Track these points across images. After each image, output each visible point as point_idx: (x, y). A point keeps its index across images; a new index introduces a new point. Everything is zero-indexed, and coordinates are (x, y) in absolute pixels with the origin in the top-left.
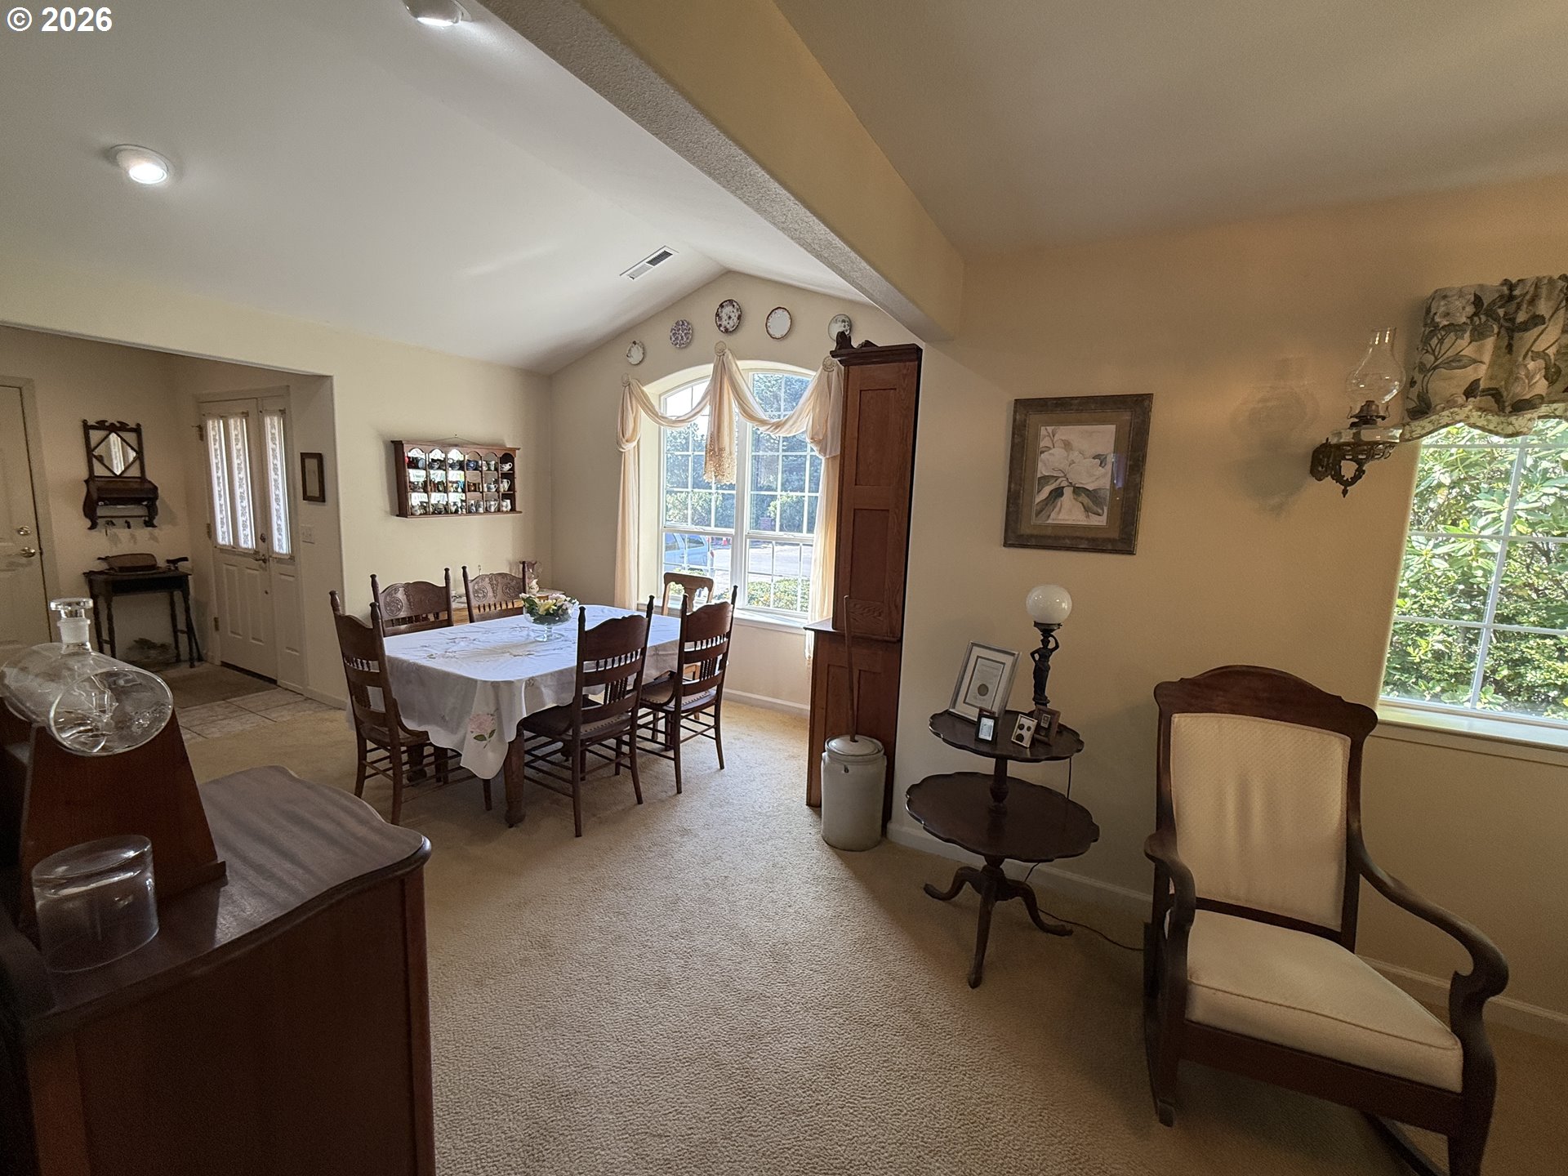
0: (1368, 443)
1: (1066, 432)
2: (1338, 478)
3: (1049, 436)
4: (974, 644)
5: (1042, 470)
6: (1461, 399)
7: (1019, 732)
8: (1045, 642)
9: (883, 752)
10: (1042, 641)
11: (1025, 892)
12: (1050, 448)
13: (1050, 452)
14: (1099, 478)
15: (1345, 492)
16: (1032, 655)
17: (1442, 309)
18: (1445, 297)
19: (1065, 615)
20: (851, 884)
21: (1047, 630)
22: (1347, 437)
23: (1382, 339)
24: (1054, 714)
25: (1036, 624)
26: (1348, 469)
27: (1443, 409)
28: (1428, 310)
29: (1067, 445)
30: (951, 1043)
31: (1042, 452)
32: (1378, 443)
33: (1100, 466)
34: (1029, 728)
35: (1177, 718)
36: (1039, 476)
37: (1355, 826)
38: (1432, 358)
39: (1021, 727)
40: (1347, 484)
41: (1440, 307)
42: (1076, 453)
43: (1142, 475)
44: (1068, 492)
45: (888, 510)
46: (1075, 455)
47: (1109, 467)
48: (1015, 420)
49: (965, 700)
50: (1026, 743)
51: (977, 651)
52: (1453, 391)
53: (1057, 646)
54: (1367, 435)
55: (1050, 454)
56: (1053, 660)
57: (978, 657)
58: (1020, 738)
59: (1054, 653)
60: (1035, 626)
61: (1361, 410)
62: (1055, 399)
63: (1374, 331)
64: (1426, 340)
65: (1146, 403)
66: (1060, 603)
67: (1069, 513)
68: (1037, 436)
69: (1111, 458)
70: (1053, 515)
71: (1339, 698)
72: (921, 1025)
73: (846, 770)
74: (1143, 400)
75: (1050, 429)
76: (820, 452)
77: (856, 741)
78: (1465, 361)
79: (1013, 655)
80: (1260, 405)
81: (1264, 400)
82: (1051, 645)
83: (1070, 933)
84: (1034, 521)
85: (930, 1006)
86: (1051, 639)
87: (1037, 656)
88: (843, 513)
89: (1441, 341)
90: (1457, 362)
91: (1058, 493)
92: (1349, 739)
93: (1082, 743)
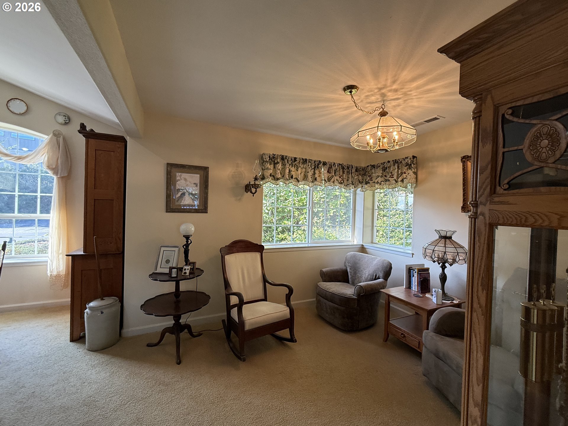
0: (257, 184)
1: (184, 175)
2: (251, 192)
3: (179, 176)
4: (161, 247)
5: (178, 187)
6: (269, 177)
7: (185, 271)
8: (187, 241)
9: (119, 300)
10: (186, 241)
11: (188, 327)
12: (180, 180)
13: (180, 181)
14: (195, 190)
15: (253, 196)
16: (183, 247)
17: (265, 157)
18: (265, 155)
19: (193, 232)
20: (113, 360)
21: (187, 237)
22: (252, 183)
23: (257, 162)
24: (194, 263)
25: (184, 236)
26: (253, 190)
27: (267, 179)
28: (262, 157)
29: (185, 180)
30: (179, 383)
31: (177, 181)
32: (259, 185)
33: (196, 186)
34: (188, 269)
35: (226, 257)
36: (177, 189)
37: (264, 273)
38: (264, 167)
39: (185, 270)
40: (254, 194)
41: (264, 157)
42: (189, 182)
43: (208, 190)
44: (187, 194)
45: (113, 200)
46: (188, 183)
47: (199, 187)
48: (167, 170)
49: (161, 266)
50: (188, 274)
51: (163, 249)
52: (268, 175)
53: (191, 242)
54: (257, 182)
55: (181, 182)
56: (190, 247)
57: (164, 251)
58: (185, 273)
59: (190, 245)
60: (183, 237)
61: (255, 177)
62: (181, 164)
63: (256, 159)
64: (262, 163)
65: (207, 169)
66: (191, 229)
67: (187, 201)
68: (176, 175)
69: (199, 185)
70: (183, 201)
71: (257, 244)
72: (167, 385)
73: (102, 313)
74: (207, 168)
75: (180, 174)
76: (54, 174)
77: (104, 300)
78: (269, 169)
79: (178, 247)
80: (234, 174)
81: (235, 172)
82: (189, 242)
83: (202, 334)
84: (177, 203)
85: (167, 378)
86: (189, 240)
87: (185, 247)
88: (88, 201)
89: (265, 164)
90: (268, 169)
91: (183, 194)
92: (260, 253)
93: (203, 270)
